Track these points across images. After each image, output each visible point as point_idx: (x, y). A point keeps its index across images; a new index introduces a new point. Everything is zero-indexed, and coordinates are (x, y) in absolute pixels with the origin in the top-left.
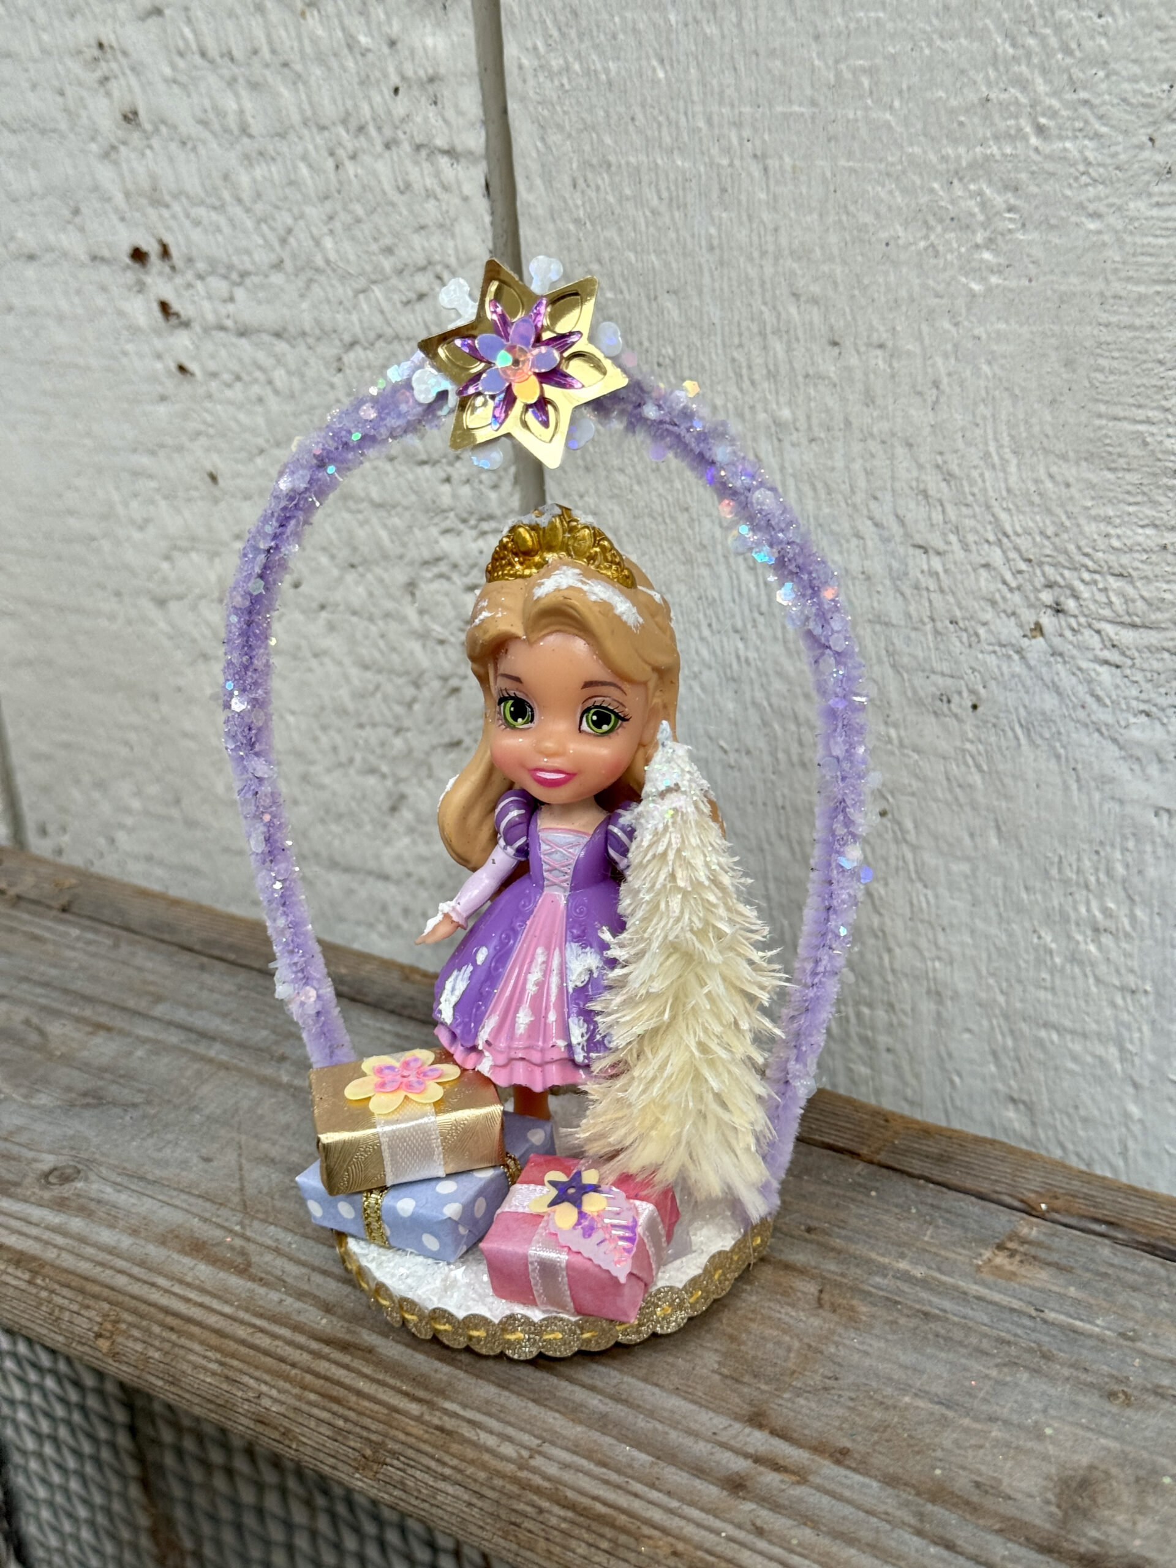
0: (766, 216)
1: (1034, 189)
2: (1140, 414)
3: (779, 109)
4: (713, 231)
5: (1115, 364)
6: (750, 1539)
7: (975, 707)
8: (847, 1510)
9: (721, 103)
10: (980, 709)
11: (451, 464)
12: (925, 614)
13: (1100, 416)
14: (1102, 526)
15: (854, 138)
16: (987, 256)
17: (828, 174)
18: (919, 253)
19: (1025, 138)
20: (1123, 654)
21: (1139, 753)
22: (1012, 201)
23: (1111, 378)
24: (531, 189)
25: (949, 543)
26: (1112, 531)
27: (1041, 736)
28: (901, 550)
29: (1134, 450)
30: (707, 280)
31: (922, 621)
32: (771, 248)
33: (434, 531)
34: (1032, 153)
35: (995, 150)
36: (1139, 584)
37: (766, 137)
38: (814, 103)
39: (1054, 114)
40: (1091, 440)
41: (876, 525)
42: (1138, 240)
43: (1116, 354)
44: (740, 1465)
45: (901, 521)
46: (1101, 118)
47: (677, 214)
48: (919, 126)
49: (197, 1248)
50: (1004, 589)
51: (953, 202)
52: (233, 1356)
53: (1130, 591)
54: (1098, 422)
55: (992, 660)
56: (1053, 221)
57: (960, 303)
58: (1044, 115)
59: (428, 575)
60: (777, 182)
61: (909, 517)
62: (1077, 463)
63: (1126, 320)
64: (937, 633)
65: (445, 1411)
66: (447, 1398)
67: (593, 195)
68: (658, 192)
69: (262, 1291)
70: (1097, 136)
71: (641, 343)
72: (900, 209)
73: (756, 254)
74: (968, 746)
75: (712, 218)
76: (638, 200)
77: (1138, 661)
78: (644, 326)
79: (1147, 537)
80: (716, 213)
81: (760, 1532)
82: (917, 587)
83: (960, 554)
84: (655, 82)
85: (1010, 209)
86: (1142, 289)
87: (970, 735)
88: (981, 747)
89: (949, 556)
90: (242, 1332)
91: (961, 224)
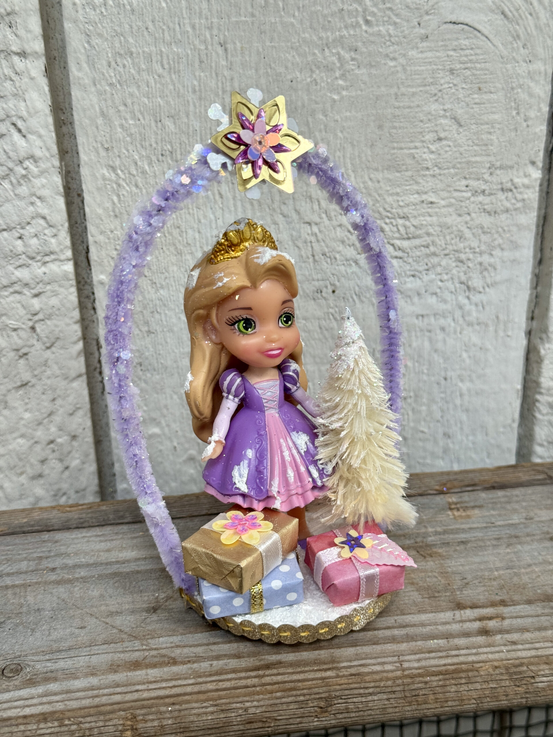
0: (226, 73)
1: (364, 50)
2: (412, 145)
3: (234, 19)
4: (196, 83)
5: (402, 124)
6: (514, 647)
7: (334, 292)
8: (530, 620)
9: (200, 17)
10: (337, 292)
11: (23, 228)
12: (310, 254)
13: (394, 148)
14: (395, 198)
15: (274, 31)
16: (341, 82)
17: (261, 50)
18: (308, 84)
19: (360, 26)
20: (403, 251)
21: (410, 293)
22: (354, 56)
23: (400, 131)
24: (80, 69)
25: (321, 218)
26: (400, 199)
27: (365, 297)
28: (297, 226)
29: (409, 161)
30: (191, 108)
31: (308, 258)
32: (228, 89)
33: (11, 268)
34: (364, 34)
35: (345, 32)
36: (411, 220)
37: (226, 33)
38: (253, 15)
39: (374, 14)
40: (390, 160)
41: (284, 216)
42: (413, 68)
43: (402, 120)
44: (477, 625)
45: (298, 212)
46: (397, 15)
47: (173, 76)
48: (308, 24)
49: (136, 665)
50: (349, 234)
51: (325, 58)
52: (220, 698)
53: (407, 223)
54: (393, 151)
55: (342, 268)
56: (373, 64)
57: (328, 105)
58: (369, 15)
59: (6, 293)
60: (232, 56)
61: (302, 209)
62: (383, 172)
63: (407, 104)
64: (315, 261)
65: (344, 667)
66: (338, 662)
67: (121, 70)
68: (162, 66)
69: (195, 665)
70: (395, 24)
71: (151, 145)
72: (298, 64)
73: (220, 93)
74: (331, 310)
75: (195, 76)
76: (150, 71)
77: (410, 254)
78: (153, 137)
79: (415, 198)
80: (197, 74)
81: (514, 643)
82: (305, 242)
83: (326, 222)
84: (160, 9)
85: (353, 59)
86: (414, 90)
87: (332, 305)
88: (337, 309)
89: (322, 225)
90: (210, 686)
91: (329, 69)
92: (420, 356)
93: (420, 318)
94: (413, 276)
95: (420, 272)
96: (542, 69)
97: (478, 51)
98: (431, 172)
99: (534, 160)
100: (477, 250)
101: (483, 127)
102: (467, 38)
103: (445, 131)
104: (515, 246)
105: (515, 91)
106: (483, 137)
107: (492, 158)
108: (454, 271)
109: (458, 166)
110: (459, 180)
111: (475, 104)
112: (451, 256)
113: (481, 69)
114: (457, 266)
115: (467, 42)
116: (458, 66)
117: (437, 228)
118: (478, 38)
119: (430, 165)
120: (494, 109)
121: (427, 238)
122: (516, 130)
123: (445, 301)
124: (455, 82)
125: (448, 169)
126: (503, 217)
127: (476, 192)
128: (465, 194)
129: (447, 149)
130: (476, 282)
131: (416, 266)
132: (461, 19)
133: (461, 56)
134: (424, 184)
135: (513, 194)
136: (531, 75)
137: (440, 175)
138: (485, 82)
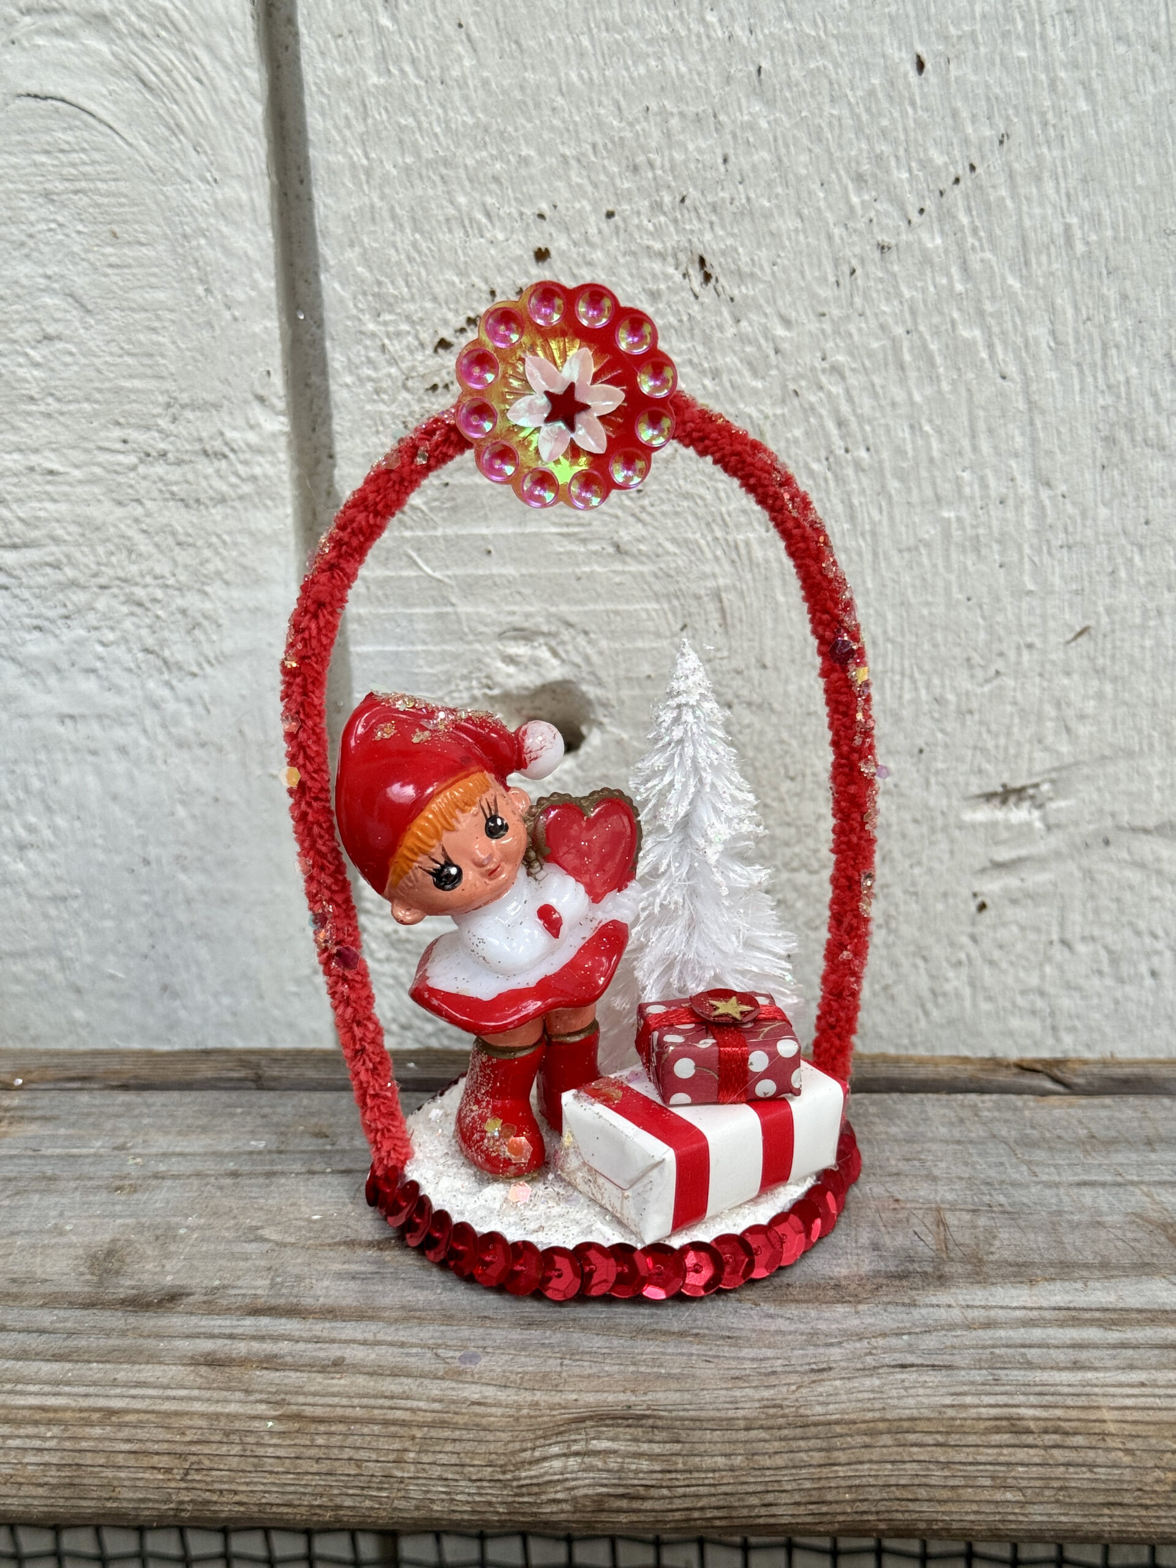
92: (81, 806)
93: (68, 721)
94: (39, 628)
95: (52, 621)
96: (244, 197)
97: (97, 156)
98: (42, 408)
99: (261, 392)
100: (171, 581)
101: (137, 316)
102: (71, 128)
103: (57, 321)
104: (256, 580)
105: (194, 243)
106: (141, 337)
107: (170, 385)
108: (128, 624)
109: (98, 396)
110: (104, 427)
111: (111, 266)
112: (115, 591)
113: (109, 194)
114: (132, 614)
115: (69, 137)
116: (60, 186)
117: (73, 528)
118: (93, 128)
119: (34, 392)
120: (153, 280)
121: (54, 548)
122: (210, 325)
123: (119, 690)
124: (60, 219)
125: (77, 401)
126: (217, 512)
127: (148, 455)
128: (121, 458)
129: (68, 359)
130: (180, 651)
131: (40, 608)
132: (50, 89)
133: (63, 165)
134: (30, 431)
135: (231, 464)
136: (221, 211)
137: (62, 414)
138: (125, 222)
